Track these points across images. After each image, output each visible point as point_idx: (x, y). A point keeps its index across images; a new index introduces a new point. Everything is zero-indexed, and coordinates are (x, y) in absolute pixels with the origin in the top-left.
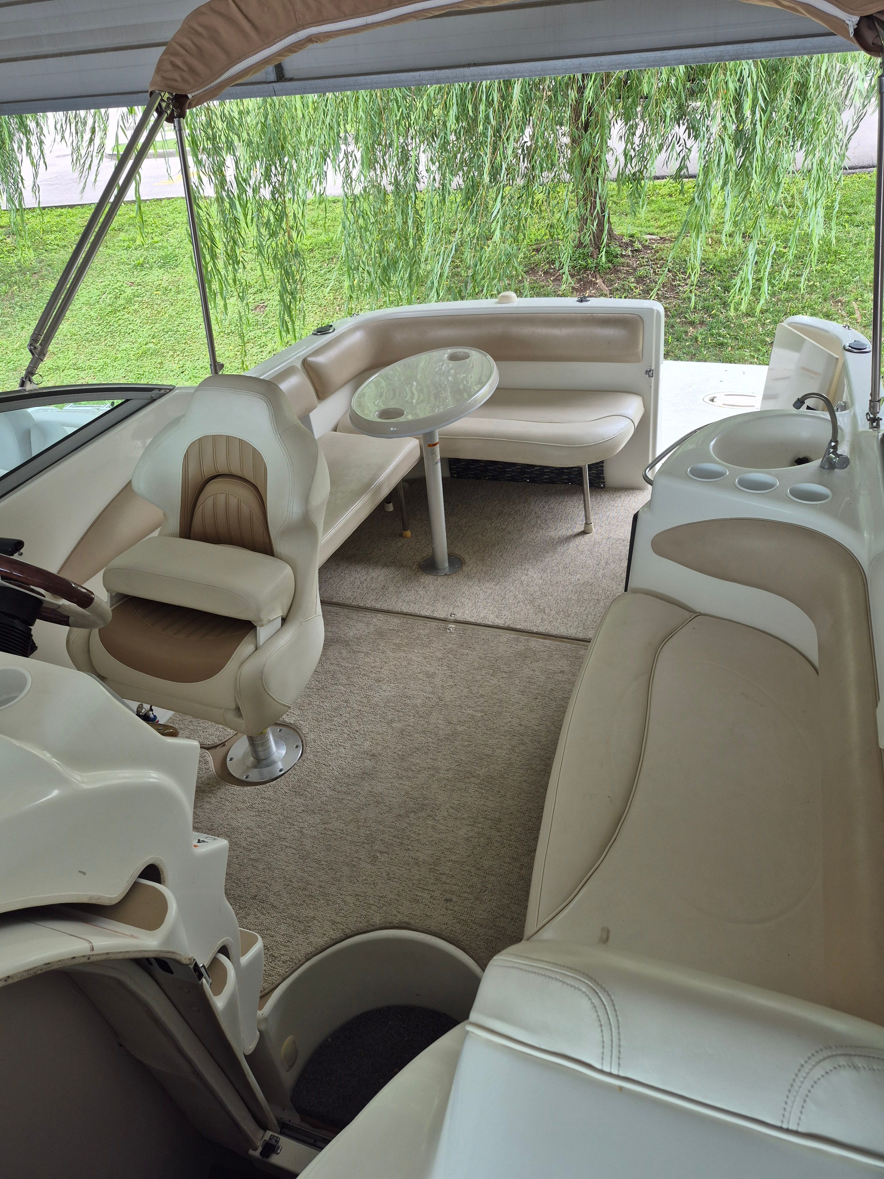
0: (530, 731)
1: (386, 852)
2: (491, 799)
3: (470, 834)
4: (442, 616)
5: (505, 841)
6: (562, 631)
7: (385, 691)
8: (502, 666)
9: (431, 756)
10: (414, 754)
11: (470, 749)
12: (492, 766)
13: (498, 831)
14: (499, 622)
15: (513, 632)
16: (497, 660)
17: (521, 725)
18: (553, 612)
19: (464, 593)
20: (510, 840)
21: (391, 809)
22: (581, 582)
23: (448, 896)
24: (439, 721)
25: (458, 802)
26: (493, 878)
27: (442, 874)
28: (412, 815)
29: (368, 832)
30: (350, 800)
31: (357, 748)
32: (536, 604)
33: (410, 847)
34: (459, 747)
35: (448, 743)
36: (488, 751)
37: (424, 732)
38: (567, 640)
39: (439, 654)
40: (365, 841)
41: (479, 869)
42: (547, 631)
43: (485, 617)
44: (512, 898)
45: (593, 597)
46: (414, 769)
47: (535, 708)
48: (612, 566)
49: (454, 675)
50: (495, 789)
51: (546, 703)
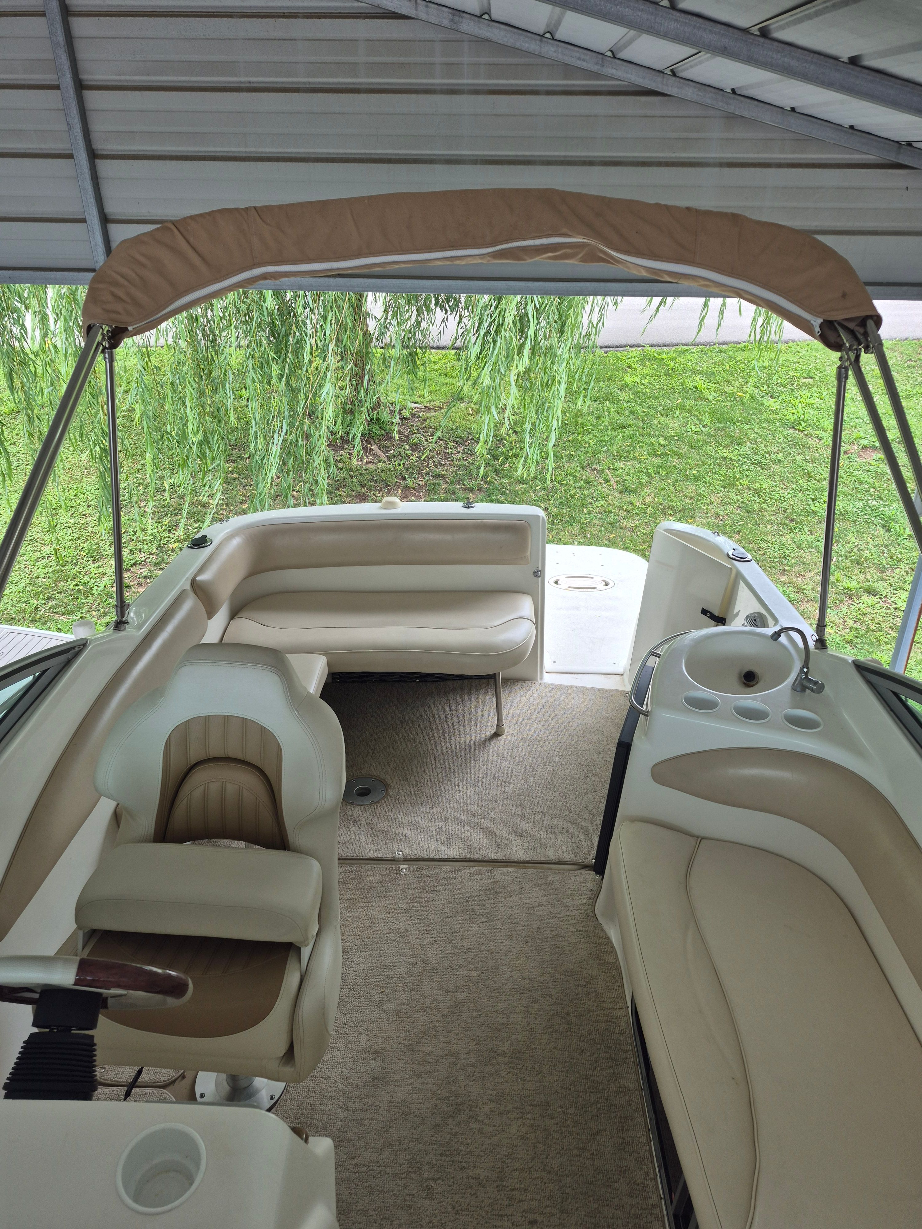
0: (536, 984)
1: (439, 1178)
2: (528, 1079)
3: (524, 1129)
4: (389, 856)
5: (564, 1129)
6: (521, 855)
7: (358, 964)
8: (476, 908)
9: (442, 1039)
10: (423, 1041)
11: (481, 1020)
12: (514, 1037)
13: (552, 1119)
14: (453, 853)
15: (472, 864)
16: (468, 902)
17: (524, 979)
18: (504, 833)
19: (401, 823)
20: (568, 1126)
21: (423, 1120)
22: (517, 793)
23: (531, 1217)
24: (435, 992)
25: (495, 1092)
26: (569, 1180)
27: (513, 1190)
28: (450, 1120)
29: (408, 1157)
30: (372, 1119)
31: (353, 1046)
32: (483, 826)
33: (464, 1164)
34: (469, 1021)
35: (455, 1017)
36: (501, 1019)
37: (423, 1009)
38: (530, 865)
39: (402, 905)
40: (410, 1169)
41: (550, 1172)
42: (507, 857)
43: (435, 850)
44: (598, 1200)
45: (536, 810)
46: (430, 1060)
47: (530, 954)
48: (539, 771)
49: (428, 928)
50: (528, 1065)
51: (539, 946)
